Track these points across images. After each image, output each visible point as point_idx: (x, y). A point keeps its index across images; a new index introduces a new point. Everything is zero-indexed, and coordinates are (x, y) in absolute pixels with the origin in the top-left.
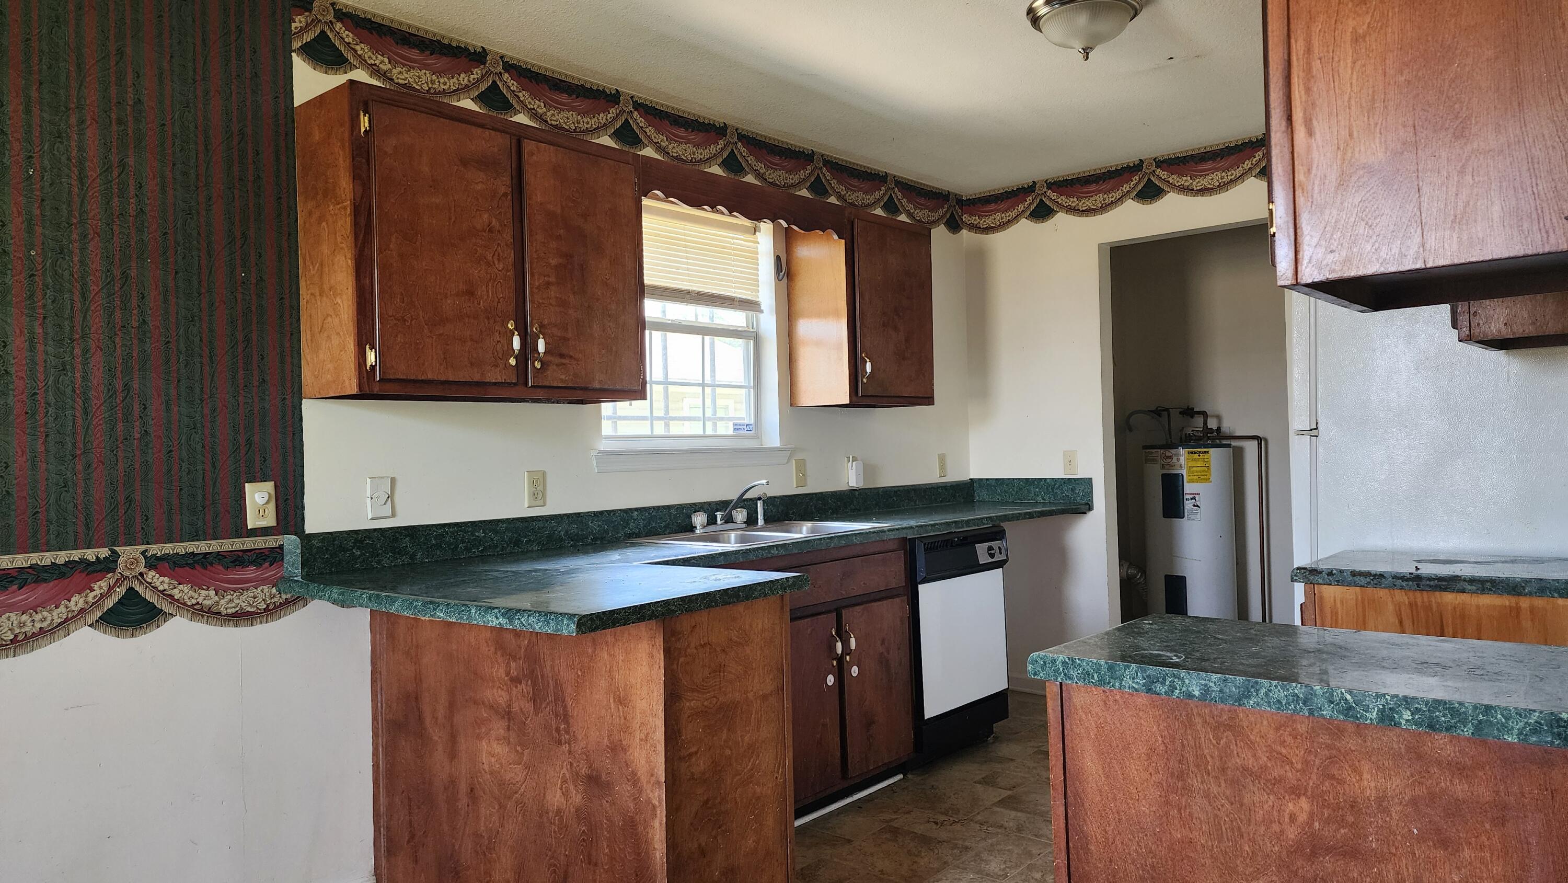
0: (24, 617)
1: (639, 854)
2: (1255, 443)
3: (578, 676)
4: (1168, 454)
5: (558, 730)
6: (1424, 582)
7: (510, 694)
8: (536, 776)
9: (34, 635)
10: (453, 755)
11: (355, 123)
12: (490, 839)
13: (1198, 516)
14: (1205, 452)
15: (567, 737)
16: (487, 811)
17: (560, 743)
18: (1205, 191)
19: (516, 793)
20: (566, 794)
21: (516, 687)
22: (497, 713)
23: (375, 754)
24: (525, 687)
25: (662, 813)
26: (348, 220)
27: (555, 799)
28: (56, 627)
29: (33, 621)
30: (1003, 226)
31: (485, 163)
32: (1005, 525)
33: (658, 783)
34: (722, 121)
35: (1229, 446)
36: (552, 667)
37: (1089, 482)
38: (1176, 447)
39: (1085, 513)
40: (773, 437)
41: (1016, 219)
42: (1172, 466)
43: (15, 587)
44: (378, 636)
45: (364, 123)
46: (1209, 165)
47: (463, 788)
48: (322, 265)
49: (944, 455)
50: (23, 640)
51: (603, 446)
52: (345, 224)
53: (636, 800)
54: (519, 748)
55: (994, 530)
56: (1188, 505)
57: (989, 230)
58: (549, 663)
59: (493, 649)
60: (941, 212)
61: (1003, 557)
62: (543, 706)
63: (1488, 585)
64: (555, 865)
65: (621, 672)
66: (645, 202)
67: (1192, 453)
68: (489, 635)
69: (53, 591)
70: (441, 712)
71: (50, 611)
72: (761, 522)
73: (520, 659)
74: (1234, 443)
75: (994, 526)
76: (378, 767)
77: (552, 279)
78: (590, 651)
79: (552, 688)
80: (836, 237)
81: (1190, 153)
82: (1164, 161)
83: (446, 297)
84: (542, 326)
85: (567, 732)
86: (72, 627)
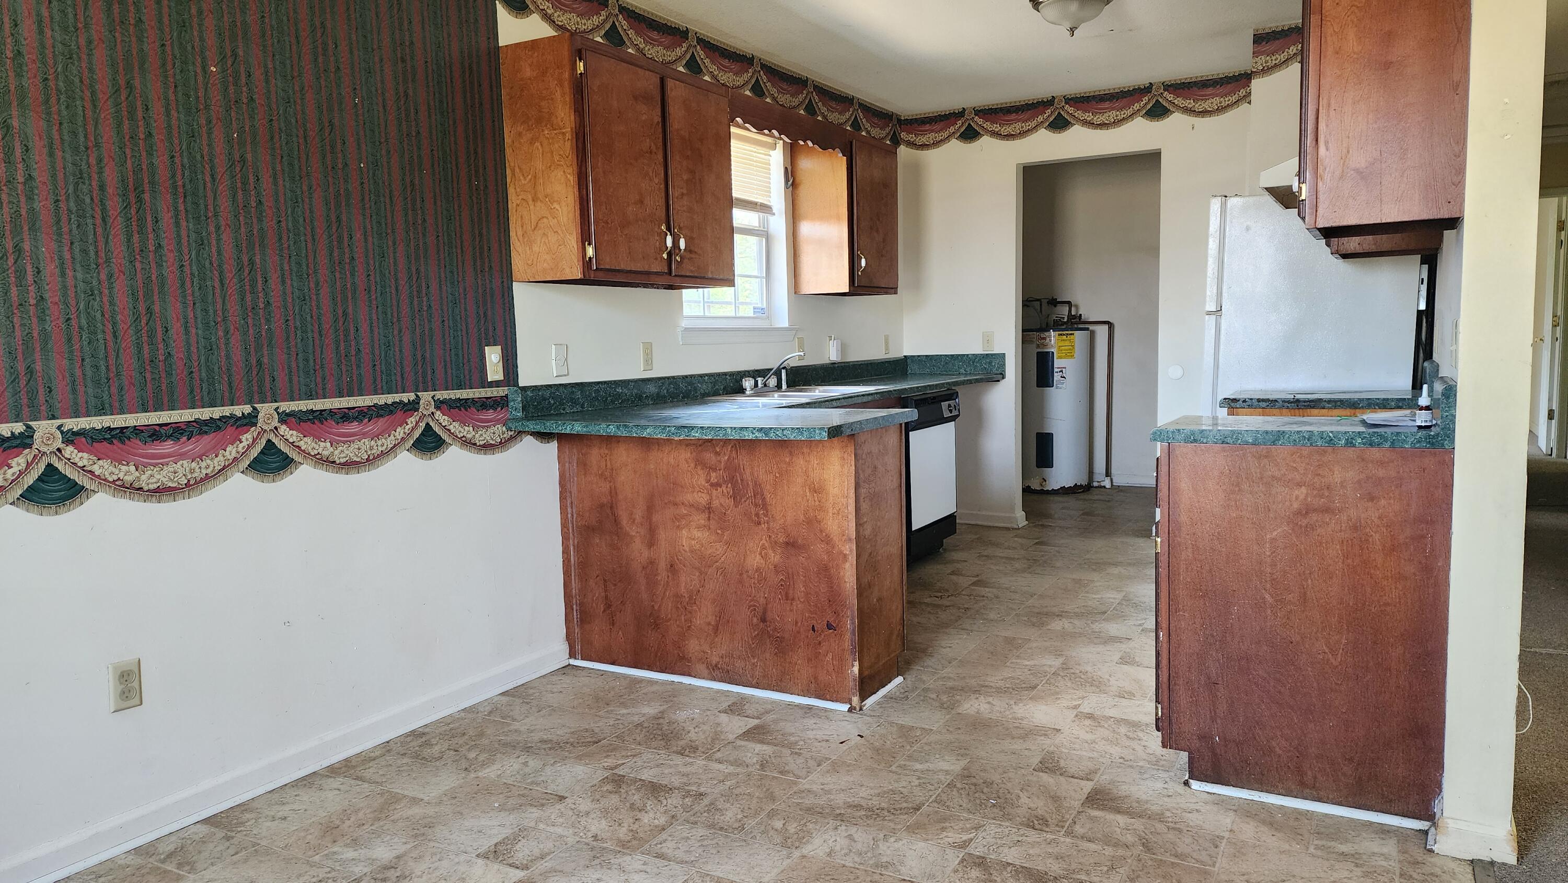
0: (194, 465)
1: (832, 587)
2: (1106, 327)
3: (776, 477)
4: (1043, 336)
5: (757, 515)
6: (1301, 404)
7: (711, 495)
8: (736, 549)
9: (202, 480)
10: (651, 542)
11: (574, 67)
12: (690, 597)
13: (1064, 385)
14: (1071, 334)
15: (765, 519)
16: (687, 581)
17: (759, 523)
18: (1103, 126)
19: (717, 562)
20: (764, 557)
21: (717, 490)
22: (698, 509)
23: (565, 551)
24: (727, 489)
25: (852, 559)
26: (568, 144)
27: (754, 561)
28: (218, 473)
29: (200, 468)
30: (936, 144)
31: (645, 98)
32: (957, 388)
33: (850, 539)
34: (751, 52)
35: (1087, 329)
36: (752, 474)
37: (1003, 356)
38: (1047, 329)
39: (999, 381)
40: (782, 320)
41: (947, 139)
42: (1045, 346)
43: (185, 438)
44: (567, 465)
45: (581, 67)
46: (1107, 104)
47: (662, 565)
48: (535, 177)
49: (888, 336)
50: (194, 484)
51: (684, 324)
52: (565, 147)
53: (829, 553)
54: (719, 531)
55: (949, 392)
56: (1057, 377)
57: (924, 146)
58: (748, 471)
59: (692, 465)
60: (887, 130)
61: (955, 413)
62: (743, 500)
63: (1339, 403)
64: (755, 606)
65: (815, 471)
66: (733, 130)
67: (1061, 335)
68: (689, 454)
69: (213, 441)
70: (639, 514)
71: (212, 459)
72: (784, 386)
73: (720, 470)
74: (1091, 327)
75: (948, 389)
76: (569, 561)
77: (685, 192)
78: (787, 460)
79: (751, 487)
80: (841, 155)
81: (1092, 94)
82: (1072, 99)
83: (629, 205)
84: (680, 228)
85: (766, 516)
86: (229, 473)
